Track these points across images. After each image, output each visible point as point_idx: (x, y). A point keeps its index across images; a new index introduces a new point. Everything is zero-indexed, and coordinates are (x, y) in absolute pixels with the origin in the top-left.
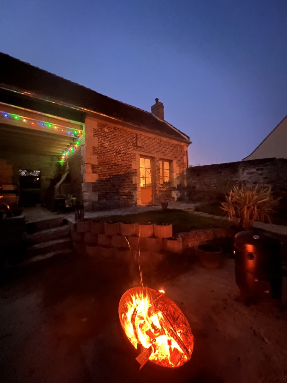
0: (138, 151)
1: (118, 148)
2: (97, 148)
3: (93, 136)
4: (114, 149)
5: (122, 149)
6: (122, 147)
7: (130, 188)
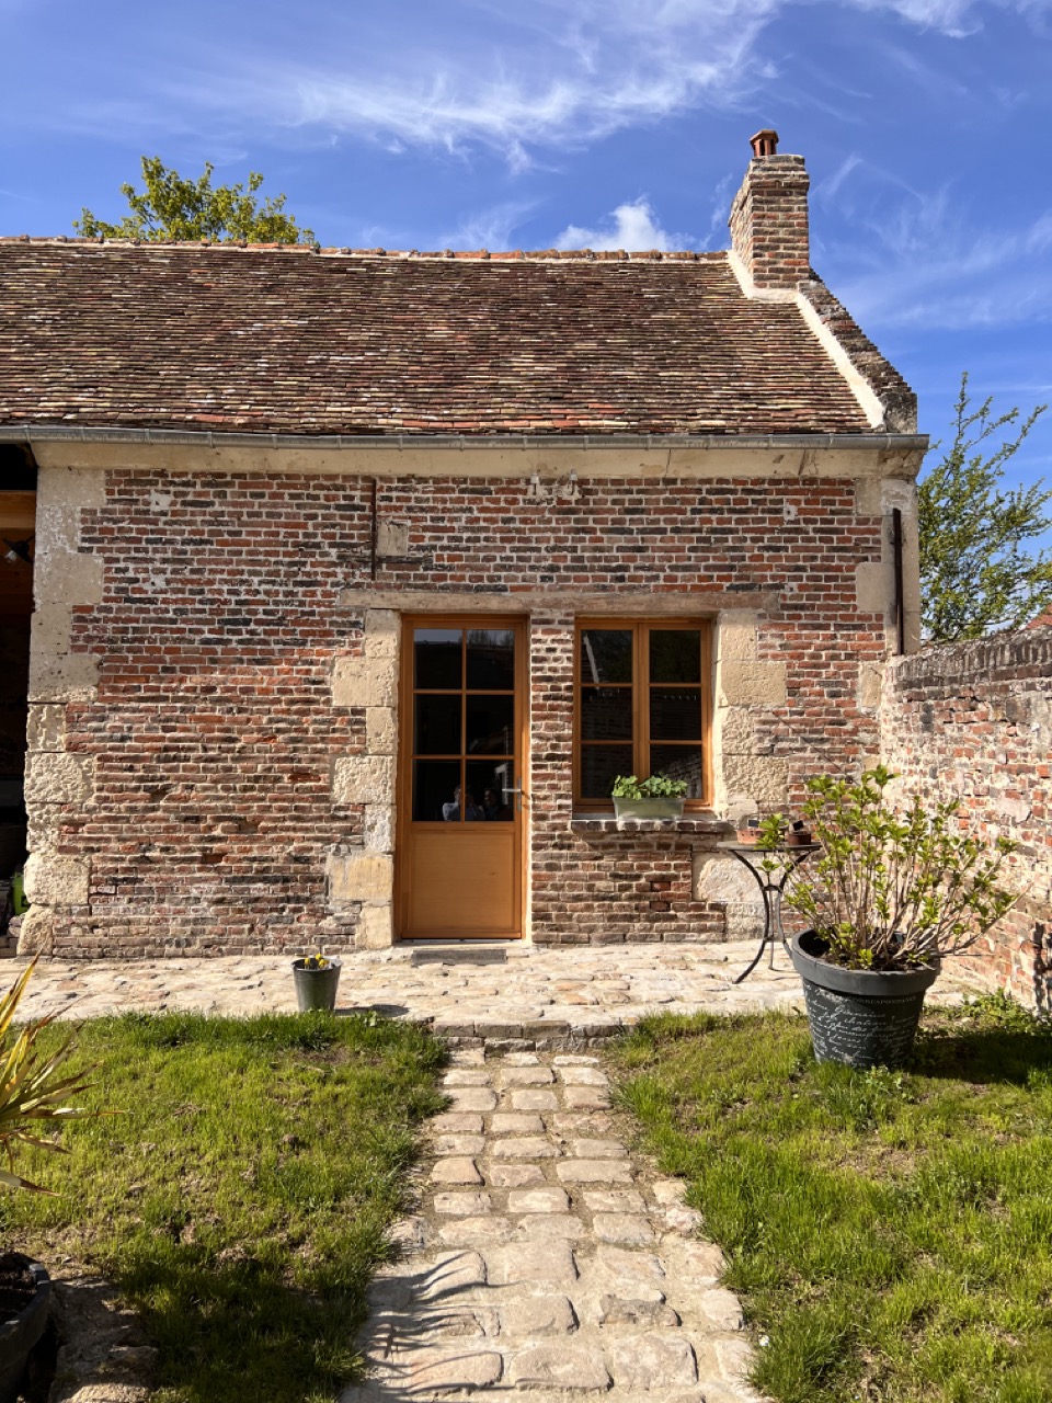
0: (379, 587)
1: (230, 592)
2: (101, 610)
3: (81, 550)
4: (201, 602)
5: (258, 592)
6: (260, 583)
7: (307, 830)
